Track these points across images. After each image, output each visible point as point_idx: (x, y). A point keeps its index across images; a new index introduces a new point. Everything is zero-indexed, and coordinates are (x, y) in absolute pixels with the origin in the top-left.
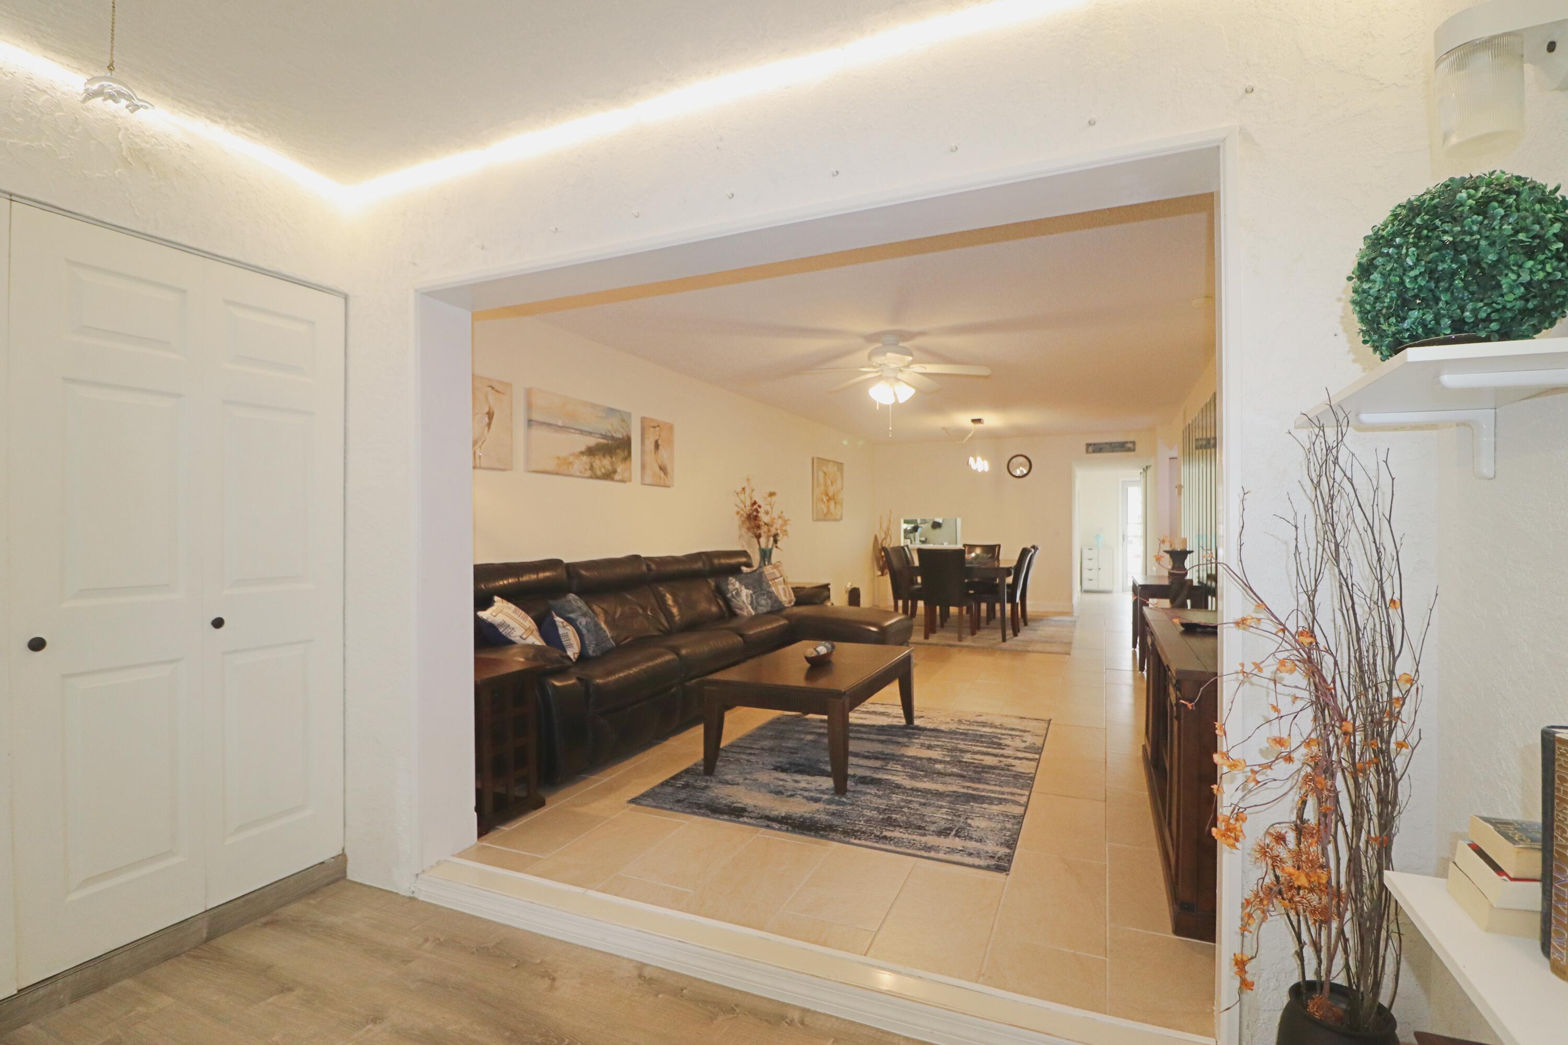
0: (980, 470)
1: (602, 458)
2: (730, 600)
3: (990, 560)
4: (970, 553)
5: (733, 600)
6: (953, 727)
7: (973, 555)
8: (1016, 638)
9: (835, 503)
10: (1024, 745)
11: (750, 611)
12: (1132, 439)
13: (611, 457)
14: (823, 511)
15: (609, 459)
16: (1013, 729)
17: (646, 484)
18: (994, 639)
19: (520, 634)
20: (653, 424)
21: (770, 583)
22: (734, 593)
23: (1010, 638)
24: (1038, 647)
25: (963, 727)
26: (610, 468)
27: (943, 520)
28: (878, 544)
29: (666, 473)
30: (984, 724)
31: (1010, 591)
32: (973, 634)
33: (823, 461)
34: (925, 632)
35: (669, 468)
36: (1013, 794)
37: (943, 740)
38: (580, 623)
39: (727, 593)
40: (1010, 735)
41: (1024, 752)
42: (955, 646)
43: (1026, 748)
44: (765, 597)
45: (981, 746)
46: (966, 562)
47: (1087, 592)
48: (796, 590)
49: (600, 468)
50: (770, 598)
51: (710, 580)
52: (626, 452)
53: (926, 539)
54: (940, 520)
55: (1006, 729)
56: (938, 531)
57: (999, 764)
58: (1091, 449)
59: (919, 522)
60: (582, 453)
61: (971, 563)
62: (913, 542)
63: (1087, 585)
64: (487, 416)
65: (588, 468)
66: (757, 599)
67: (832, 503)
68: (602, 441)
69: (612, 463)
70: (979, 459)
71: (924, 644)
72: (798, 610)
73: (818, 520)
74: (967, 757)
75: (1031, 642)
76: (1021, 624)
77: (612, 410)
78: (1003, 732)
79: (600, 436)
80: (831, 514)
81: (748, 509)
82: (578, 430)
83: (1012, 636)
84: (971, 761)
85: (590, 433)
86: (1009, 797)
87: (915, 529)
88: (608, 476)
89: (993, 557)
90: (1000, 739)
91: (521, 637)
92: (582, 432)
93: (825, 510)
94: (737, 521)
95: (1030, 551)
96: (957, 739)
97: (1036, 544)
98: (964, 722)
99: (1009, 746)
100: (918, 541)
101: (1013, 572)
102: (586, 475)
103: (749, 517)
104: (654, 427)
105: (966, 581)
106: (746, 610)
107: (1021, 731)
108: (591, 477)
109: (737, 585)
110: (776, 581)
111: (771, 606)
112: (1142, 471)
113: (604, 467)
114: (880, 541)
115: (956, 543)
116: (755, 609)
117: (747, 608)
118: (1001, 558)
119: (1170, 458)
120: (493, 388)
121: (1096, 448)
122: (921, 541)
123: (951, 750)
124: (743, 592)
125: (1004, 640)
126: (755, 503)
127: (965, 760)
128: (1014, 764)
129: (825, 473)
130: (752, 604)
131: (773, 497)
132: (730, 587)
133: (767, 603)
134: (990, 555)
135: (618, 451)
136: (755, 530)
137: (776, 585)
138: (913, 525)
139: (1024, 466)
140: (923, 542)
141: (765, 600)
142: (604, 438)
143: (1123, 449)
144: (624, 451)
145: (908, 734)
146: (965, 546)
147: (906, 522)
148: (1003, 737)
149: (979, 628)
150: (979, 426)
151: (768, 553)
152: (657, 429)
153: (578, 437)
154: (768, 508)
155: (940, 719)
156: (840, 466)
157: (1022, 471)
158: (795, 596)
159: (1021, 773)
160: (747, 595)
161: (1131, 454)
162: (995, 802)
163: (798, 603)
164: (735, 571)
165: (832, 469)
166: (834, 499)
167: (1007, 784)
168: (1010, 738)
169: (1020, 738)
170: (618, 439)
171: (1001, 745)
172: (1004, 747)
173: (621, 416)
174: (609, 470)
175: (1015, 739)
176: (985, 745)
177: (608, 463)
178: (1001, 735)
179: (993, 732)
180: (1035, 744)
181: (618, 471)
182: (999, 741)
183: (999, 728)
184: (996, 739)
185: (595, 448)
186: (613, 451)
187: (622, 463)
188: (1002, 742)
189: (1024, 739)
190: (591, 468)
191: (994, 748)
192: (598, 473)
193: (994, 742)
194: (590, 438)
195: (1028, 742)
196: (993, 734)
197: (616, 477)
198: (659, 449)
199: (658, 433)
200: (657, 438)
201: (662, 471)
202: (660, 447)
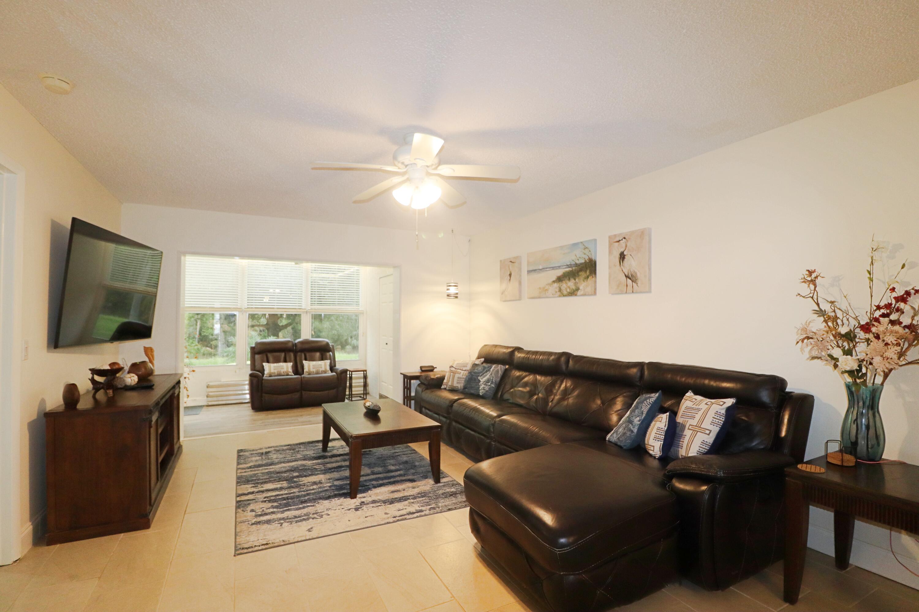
1: (567, 282)
10: (252, 507)
13: (575, 279)
15: (573, 281)
16: (268, 522)
17: (614, 294)
20: (617, 239)
25: (311, 510)
26: (574, 288)
29: (634, 281)
30: (298, 520)
36: (245, 472)
40: (266, 515)
41: (249, 501)
43: (249, 504)
49: (566, 289)
55: (274, 521)
60: (554, 282)
64: (509, 276)
65: (557, 290)
68: (568, 269)
69: (576, 284)
78: (274, 517)
79: (567, 267)
82: (550, 268)
85: (559, 267)
86: (247, 470)
88: (573, 293)
90: (273, 507)
92: (553, 268)
96: (305, 496)
99: (262, 502)
102: (557, 295)
104: (619, 241)
107: (259, 523)
108: (560, 296)
113: (570, 288)
120: (512, 262)
128: (252, 488)
135: (580, 273)
142: (569, 267)
144: (589, 271)
148: (272, 510)
152: (623, 242)
153: (551, 272)
159: (246, 484)
162: (253, 466)
167: (251, 476)
168: (265, 510)
169: (257, 514)
170: (581, 264)
171: (268, 501)
172: (265, 499)
173: (584, 245)
174: (573, 289)
175: (261, 510)
176: (280, 497)
177: (572, 284)
178: (274, 512)
179: (283, 512)
180: (243, 510)
181: (580, 288)
182: (273, 504)
183: (280, 519)
184: (276, 506)
185: (563, 276)
186: (576, 274)
187: (584, 281)
188: (270, 503)
189: (254, 513)
190: (560, 290)
191: (272, 496)
192: (564, 293)
193: (275, 502)
194: (560, 270)
195: (249, 511)
196: (281, 510)
197: (579, 293)
198: (625, 260)
199: (624, 245)
200: (622, 250)
201: (630, 279)
202: (626, 257)
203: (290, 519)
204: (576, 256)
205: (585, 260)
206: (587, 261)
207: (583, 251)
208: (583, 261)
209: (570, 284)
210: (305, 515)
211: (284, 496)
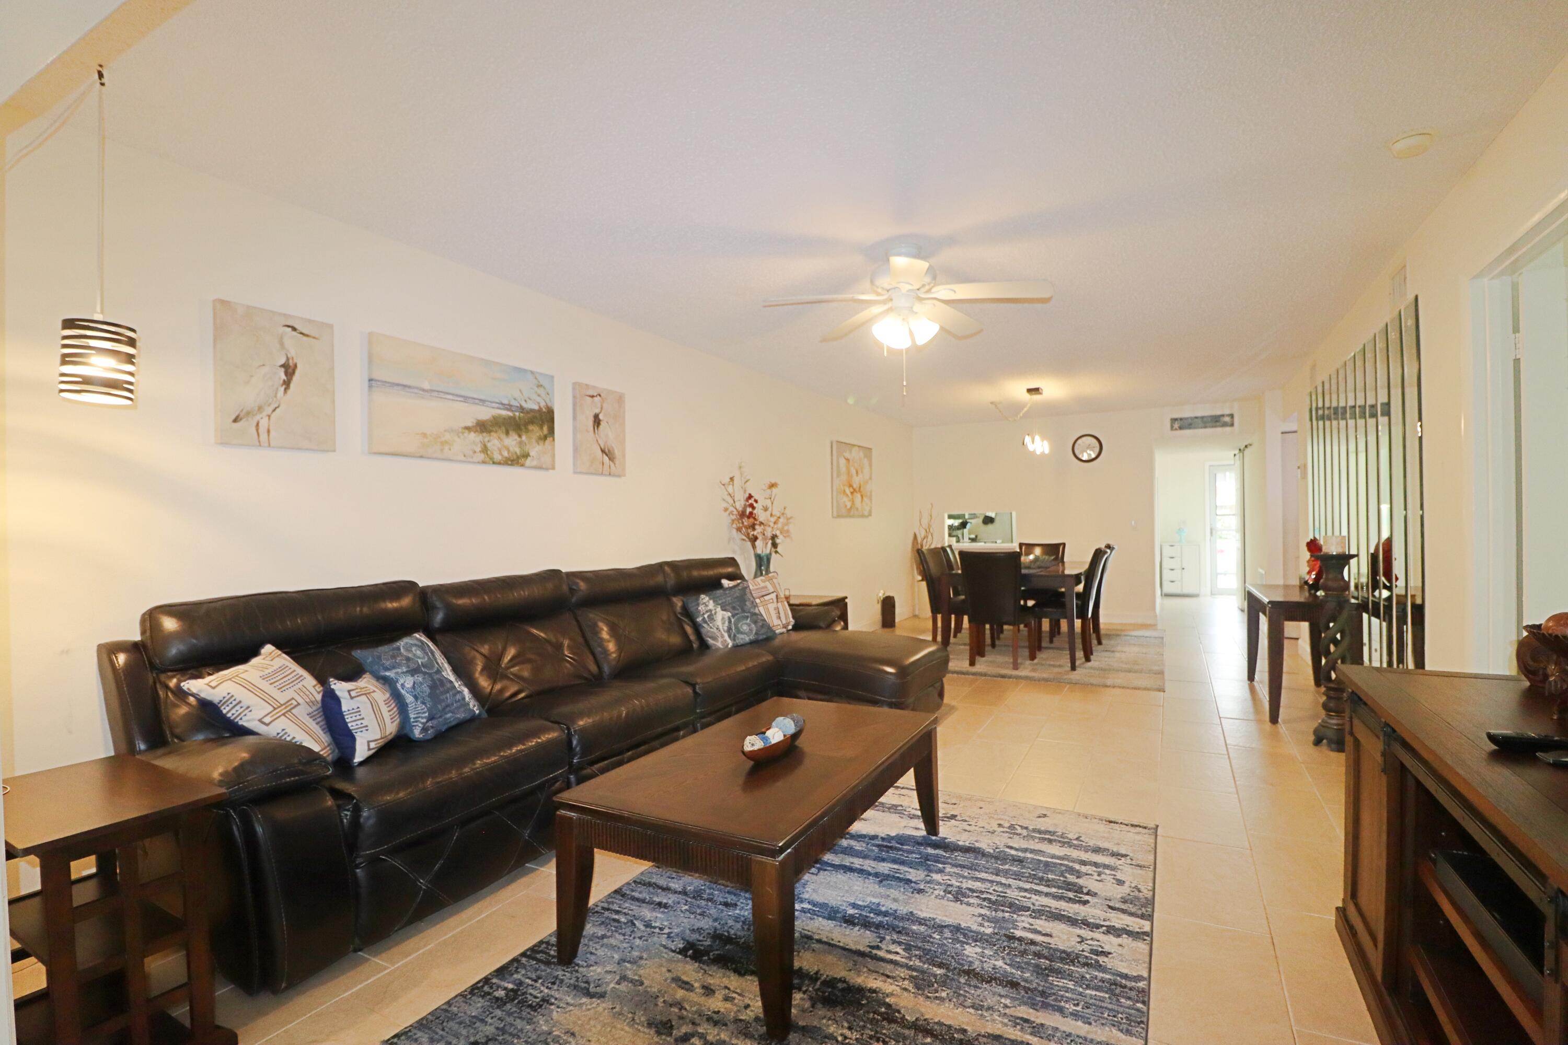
0: (1038, 453)
1: (503, 436)
2: (700, 625)
3: (1054, 563)
4: (1027, 554)
5: (705, 625)
6: (1001, 841)
7: (1031, 557)
8: (1089, 664)
9: (862, 496)
10: (1120, 892)
11: (725, 641)
12: (1227, 412)
13: (520, 436)
14: (846, 506)
15: (516, 437)
16: (1097, 850)
17: (581, 473)
18: (1060, 666)
19: (260, 717)
20: (591, 393)
21: (758, 601)
22: (706, 616)
23: (1080, 664)
24: (1119, 679)
25: (1017, 843)
26: (517, 449)
27: (996, 514)
28: (917, 543)
29: (612, 459)
30: (1049, 837)
31: (1080, 602)
32: (1032, 657)
33: (843, 446)
34: (970, 657)
35: (617, 453)
37: (983, 875)
38: (403, 685)
39: (698, 617)
40: (1096, 865)
41: (1124, 911)
42: (1010, 677)
43: (1124, 901)
44: (748, 621)
45: (1047, 895)
46: (1022, 566)
47: (1167, 595)
48: (795, 608)
49: (500, 450)
50: (755, 622)
51: (675, 600)
52: (545, 429)
53: (976, 536)
54: (992, 515)
55: (1087, 849)
56: (990, 527)
57: (1079, 947)
58: (1176, 425)
59: (967, 517)
60: (468, 428)
61: (1029, 568)
62: (961, 541)
63: (1168, 588)
64: (283, 370)
65: (478, 449)
66: (736, 625)
67: (858, 496)
68: (504, 413)
69: (521, 444)
70: (1037, 438)
71: (967, 673)
72: (797, 636)
73: (839, 516)
74: (1023, 926)
75: (1110, 670)
76: (1094, 642)
77: (518, 370)
78: (1085, 856)
79: (501, 406)
80: (857, 509)
81: (740, 505)
82: (455, 395)
83: (1084, 660)
84: (1031, 936)
85: (483, 401)
87: (963, 525)
88: (515, 460)
89: (1056, 559)
90: (1079, 875)
91: (260, 721)
92: (466, 399)
93: (849, 505)
94: (726, 519)
95: (1106, 552)
96: (1006, 873)
97: (1111, 543)
98: (1019, 830)
99: (1095, 895)
100: (966, 539)
101: (1083, 578)
102: (475, 460)
103: (742, 514)
104: (593, 397)
105: (1023, 588)
106: (720, 640)
107: (1114, 854)
108: (483, 462)
109: (711, 605)
110: (767, 598)
111: (756, 634)
112: (1237, 452)
113: (508, 450)
114: (919, 540)
115: (1012, 542)
116: (734, 638)
117: (722, 636)
118: (1065, 559)
119: (1282, 433)
120: (294, 329)
121: (1182, 424)
122: (970, 539)
123: (995, 905)
124: (717, 614)
125: (1073, 668)
126: (750, 497)
127: (1018, 933)
128: (1107, 948)
129: (848, 460)
130: (729, 630)
131: (773, 489)
132: (702, 608)
133: (751, 630)
134: (1053, 558)
135: (531, 427)
136: (749, 531)
137: (765, 605)
138: (960, 521)
139: (1092, 449)
140: (973, 540)
141: (749, 625)
142: (506, 409)
143: (1218, 424)
144: (541, 428)
145: (927, 858)
146: (1021, 545)
147: (950, 517)
148: (1084, 869)
149: (1040, 648)
150: (1036, 397)
151: (765, 560)
152: (597, 399)
153: (462, 406)
154: (768, 503)
155: (980, 824)
156: (868, 451)
157: (1089, 455)
158: (793, 617)
159: (1122, 975)
160: (723, 618)
161: (1228, 429)
163: (796, 628)
164: (711, 585)
165: (855, 454)
166: (860, 491)
168: (1096, 874)
169: (1113, 872)
170: (532, 410)
171: (1082, 893)
172: (1087, 898)
173: (536, 378)
174: (516, 453)
175: (1103, 876)
176: (1054, 890)
177: (514, 443)
178: (1080, 864)
179: (1066, 857)
180: (1139, 891)
181: (531, 454)
182: (1076, 881)
183: (1076, 847)
184: (1072, 874)
185: (491, 422)
186: (523, 428)
187: (538, 444)
188: (1082, 884)
189: (1119, 876)
190: (485, 450)
191: (1070, 900)
192: (495, 457)
193: (1069, 884)
194: (483, 408)
195: (1127, 884)
196: (1066, 862)
197: (528, 462)
198: (601, 426)
199: (599, 405)
200: (597, 411)
201: (607, 455)
202: (601, 423)
203: (1060, 842)
204: (522, 394)
205: (540, 407)
206: (544, 410)
207: (536, 388)
208: (536, 407)
209: (512, 442)
210: (1033, 838)
211: (1046, 890)
